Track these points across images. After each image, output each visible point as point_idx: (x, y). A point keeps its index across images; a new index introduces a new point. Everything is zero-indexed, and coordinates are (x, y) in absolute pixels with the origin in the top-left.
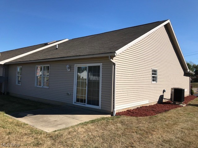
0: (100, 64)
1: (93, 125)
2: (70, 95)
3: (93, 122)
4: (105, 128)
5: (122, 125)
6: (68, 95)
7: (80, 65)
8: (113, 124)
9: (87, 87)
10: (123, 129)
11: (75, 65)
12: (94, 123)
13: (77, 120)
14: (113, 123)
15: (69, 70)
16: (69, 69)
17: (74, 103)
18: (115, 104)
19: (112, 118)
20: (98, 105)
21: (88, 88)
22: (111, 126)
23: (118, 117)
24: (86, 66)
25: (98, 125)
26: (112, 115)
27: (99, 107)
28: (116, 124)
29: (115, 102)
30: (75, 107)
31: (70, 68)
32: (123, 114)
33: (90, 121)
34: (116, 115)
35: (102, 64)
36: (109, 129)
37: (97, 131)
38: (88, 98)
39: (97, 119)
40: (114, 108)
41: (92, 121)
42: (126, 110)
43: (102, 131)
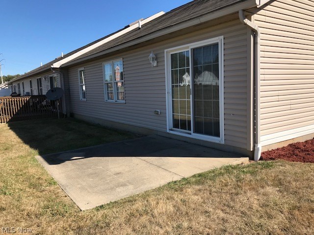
0: (219, 40)
1: (200, 190)
2: (159, 114)
3: (201, 178)
4: (232, 204)
5: (280, 191)
6: (158, 114)
7: (175, 50)
8: (253, 188)
9: (191, 96)
10: (286, 208)
11: (166, 50)
12: (203, 183)
13: (165, 173)
14: (253, 183)
15: (155, 64)
16: (156, 62)
17: (168, 131)
18: (260, 133)
19: (251, 169)
20: (218, 135)
21: (194, 98)
22: (249, 194)
23: (268, 166)
24: (187, 50)
25: (214, 190)
26: (252, 158)
27: (220, 140)
28: (263, 187)
29: (260, 127)
30: (170, 138)
31: (156, 58)
32: (279, 156)
33: (194, 176)
34: (261, 159)
35: (222, 37)
36: (243, 205)
37: (206, 212)
38: (194, 118)
39: (213, 171)
40: (255, 142)
41: (200, 175)
42: (286, 145)
43: (222, 215)
